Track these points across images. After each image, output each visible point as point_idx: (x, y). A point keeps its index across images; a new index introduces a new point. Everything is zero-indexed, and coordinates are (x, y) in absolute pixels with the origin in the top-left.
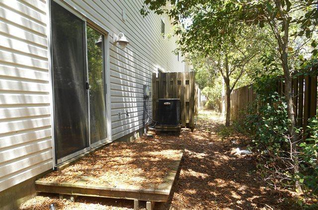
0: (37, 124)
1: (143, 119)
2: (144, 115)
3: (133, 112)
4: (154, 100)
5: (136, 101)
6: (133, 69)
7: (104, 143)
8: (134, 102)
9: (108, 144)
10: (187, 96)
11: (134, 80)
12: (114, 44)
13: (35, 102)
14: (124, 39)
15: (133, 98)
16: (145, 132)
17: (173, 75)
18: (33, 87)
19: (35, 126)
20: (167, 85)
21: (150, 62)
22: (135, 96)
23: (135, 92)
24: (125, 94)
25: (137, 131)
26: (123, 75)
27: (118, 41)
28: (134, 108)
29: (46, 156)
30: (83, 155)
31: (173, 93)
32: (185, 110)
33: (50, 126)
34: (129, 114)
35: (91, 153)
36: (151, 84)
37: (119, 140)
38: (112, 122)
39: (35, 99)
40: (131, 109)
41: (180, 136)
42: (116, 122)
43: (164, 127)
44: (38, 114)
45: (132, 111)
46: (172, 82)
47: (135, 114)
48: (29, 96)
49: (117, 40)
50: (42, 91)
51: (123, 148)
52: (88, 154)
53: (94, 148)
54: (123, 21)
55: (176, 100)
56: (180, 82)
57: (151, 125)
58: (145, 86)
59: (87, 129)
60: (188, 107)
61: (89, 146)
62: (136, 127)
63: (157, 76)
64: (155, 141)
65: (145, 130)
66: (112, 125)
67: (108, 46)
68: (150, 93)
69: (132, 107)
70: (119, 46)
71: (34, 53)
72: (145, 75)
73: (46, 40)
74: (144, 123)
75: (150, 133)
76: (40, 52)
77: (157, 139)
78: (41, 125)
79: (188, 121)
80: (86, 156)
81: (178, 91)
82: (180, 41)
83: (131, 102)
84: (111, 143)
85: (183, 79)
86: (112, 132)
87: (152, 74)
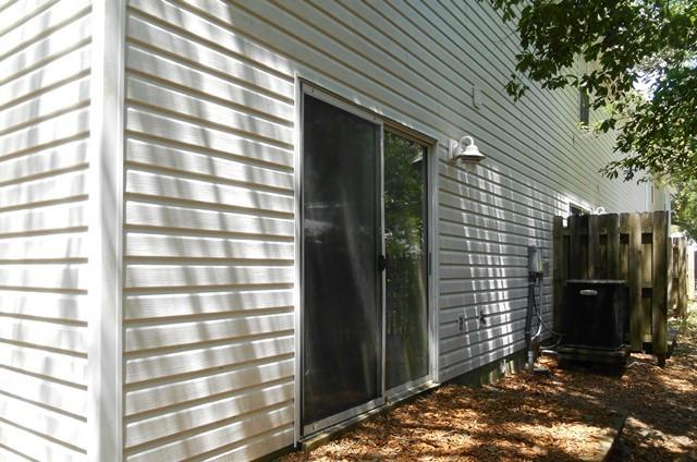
0: (263, 351)
1: (528, 328)
2: (528, 318)
3: (500, 313)
4: (557, 281)
5: (505, 287)
6: (499, 214)
7: (420, 389)
8: (503, 289)
9: (431, 391)
10: (647, 274)
11: (502, 237)
12: (452, 162)
13: (261, 305)
14: (473, 150)
15: (499, 281)
16: (530, 360)
17: (608, 220)
18: (259, 274)
19: (260, 356)
20: (591, 244)
21: (548, 191)
22: (504, 275)
23: (503, 266)
24: (477, 272)
25: (509, 358)
26: (473, 229)
27: (460, 156)
28: (501, 304)
29: (279, 418)
30: (363, 417)
31: (608, 266)
32: (640, 311)
33: (293, 354)
34: (487, 319)
35: (385, 412)
36: (549, 244)
37: (457, 381)
38: (441, 339)
39: (262, 299)
40: (494, 305)
41: (625, 377)
42: (452, 340)
43: (581, 351)
44: (266, 330)
45: (495, 311)
46: (603, 239)
47: (503, 316)
48: (252, 295)
49: (459, 153)
50: (277, 281)
51: (461, 406)
52: (376, 414)
53: (394, 399)
54: (475, 108)
55: (614, 284)
56: (625, 239)
57: (548, 342)
58: (531, 250)
59: (378, 358)
60: (649, 300)
61: (381, 396)
62: (505, 349)
63: (565, 224)
64: (553, 386)
65: (530, 354)
66: (441, 347)
67: (435, 169)
68: (546, 266)
69: (497, 301)
70: (464, 166)
71: (263, 207)
72: (532, 222)
73: (290, 177)
74: (527, 337)
75: (542, 363)
76: (277, 203)
77: (560, 379)
78: (271, 353)
79: (648, 338)
80: (372, 418)
81: (621, 262)
82: (620, 144)
83: (493, 290)
84: (436, 388)
85: (633, 229)
86: (441, 361)
87: (551, 220)
